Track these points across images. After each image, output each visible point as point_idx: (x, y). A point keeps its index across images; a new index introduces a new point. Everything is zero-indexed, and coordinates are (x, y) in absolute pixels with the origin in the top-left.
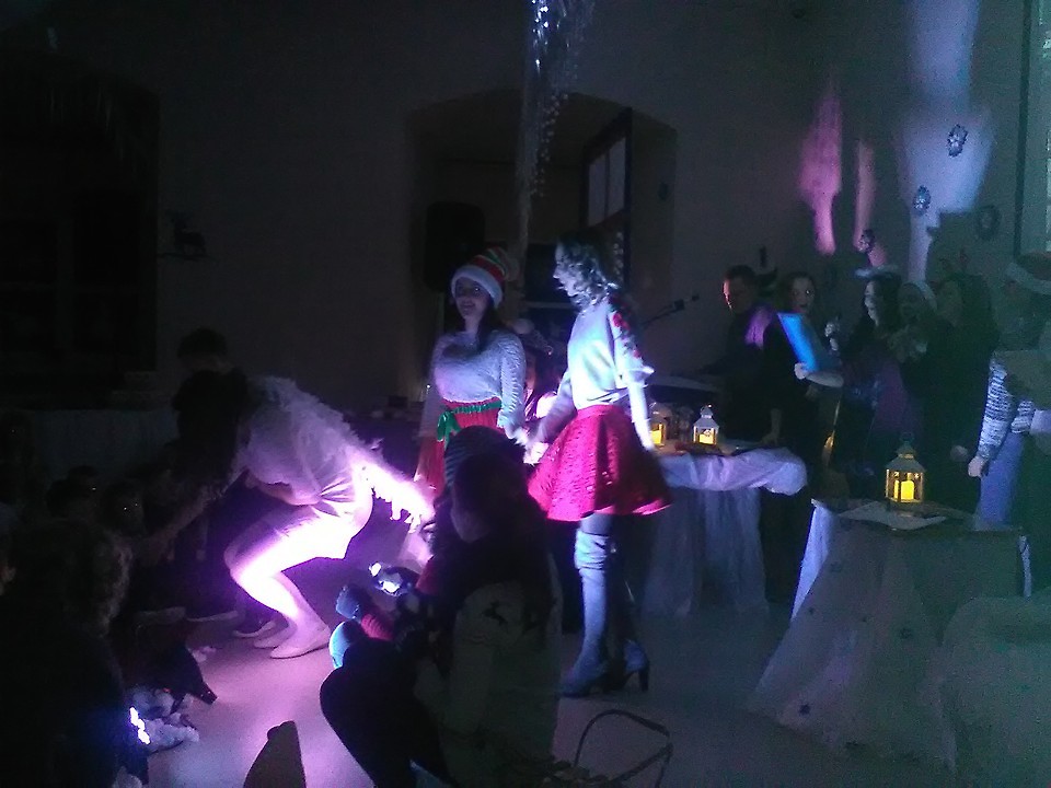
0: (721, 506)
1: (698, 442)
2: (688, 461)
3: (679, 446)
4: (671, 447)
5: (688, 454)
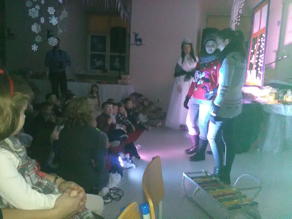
1: (285, 101)
2: (282, 106)
3: (279, 102)
4: (276, 101)
5: (282, 104)
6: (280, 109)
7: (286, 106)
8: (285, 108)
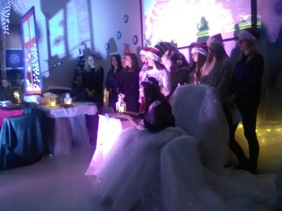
0: (75, 121)
1: (66, 104)
2: (64, 110)
3: (61, 106)
4: (58, 106)
5: (64, 108)
6: (63, 112)
7: (68, 109)
8: (67, 111)
